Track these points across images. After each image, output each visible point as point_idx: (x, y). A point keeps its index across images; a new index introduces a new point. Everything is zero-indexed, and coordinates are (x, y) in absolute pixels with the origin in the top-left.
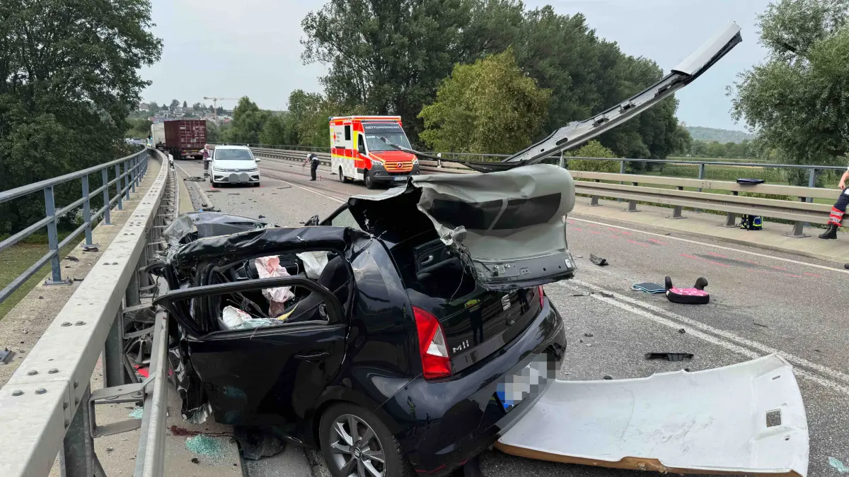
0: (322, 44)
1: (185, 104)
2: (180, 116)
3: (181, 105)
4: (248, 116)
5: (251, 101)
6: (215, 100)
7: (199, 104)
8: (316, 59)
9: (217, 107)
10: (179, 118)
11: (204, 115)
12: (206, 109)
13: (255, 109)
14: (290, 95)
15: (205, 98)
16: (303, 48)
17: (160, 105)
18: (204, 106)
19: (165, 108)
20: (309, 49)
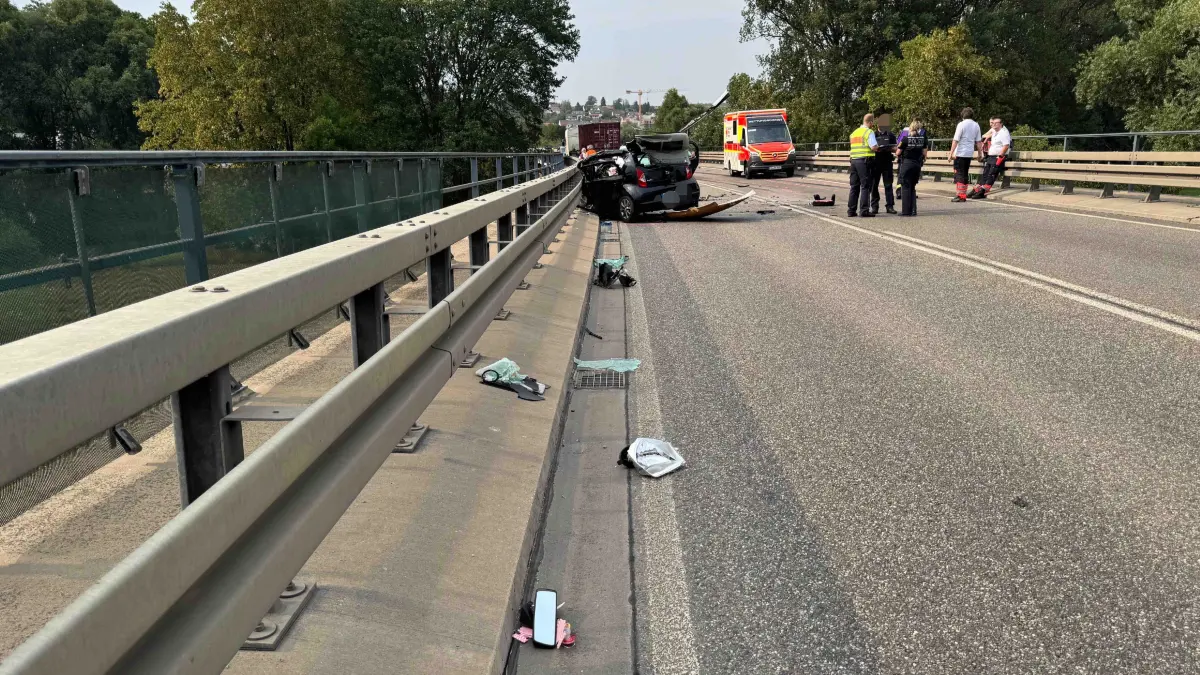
0: (766, 14)
1: (603, 101)
2: (597, 118)
3: (599, 103)
4: (676, 113)
5: (680, 94)
6: (641, 94)
7: (619, 100)
8: (758, 34)
9: (643, 103)
10: (595, 120)
11: (625, 115)
12: (629, 106)
13: (684, 104)
14: (729, 82)
15: (628, 92)
16: (742, 21)
17: (573, 105)
18: (627, 102)
19: (579, 107)
20: (750, 21)
